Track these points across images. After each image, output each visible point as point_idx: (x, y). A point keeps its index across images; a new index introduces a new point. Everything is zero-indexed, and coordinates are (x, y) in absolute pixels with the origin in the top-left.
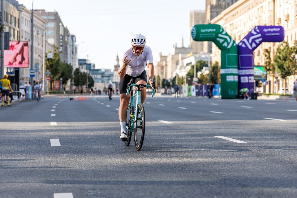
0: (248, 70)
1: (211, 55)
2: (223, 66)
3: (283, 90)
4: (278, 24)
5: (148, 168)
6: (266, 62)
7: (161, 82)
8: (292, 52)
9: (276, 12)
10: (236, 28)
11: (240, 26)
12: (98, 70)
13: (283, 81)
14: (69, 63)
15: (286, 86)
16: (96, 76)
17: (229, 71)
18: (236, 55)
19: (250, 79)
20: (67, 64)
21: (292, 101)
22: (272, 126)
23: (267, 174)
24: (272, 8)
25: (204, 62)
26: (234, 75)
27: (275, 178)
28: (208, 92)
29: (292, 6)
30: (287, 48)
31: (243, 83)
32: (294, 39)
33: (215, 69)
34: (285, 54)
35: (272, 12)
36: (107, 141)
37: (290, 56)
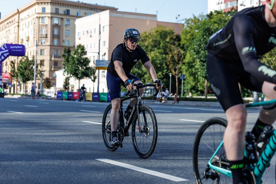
3: (24, 91)
4: (21, 43)
6: (12, 71)
8: (31, 64)
9: (20, 34)
13: (24, 84)
15: (26, 89)
21: (29, 99)
22: (13, 117)
23: (5, 152)
24: (17, 32)
27: (11, 155)
29: (32, 31)
30: (27, 61)
32: (32, 54)
34: (26, 65)
35: (17, 34)
37: (30, 67)
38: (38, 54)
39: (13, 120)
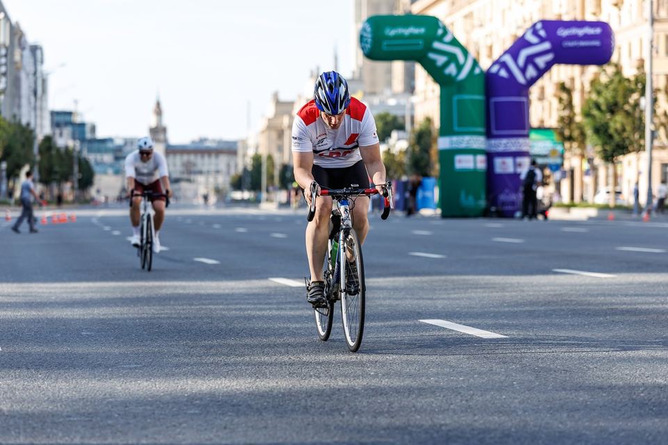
0: (513, 140)
1: (414, 99)
2: (446, 130)
3: (608, 192)
4: (594, 14)
5: (240, 408)
6: (562, 119)
7: (277, 173)
8: (632, 91)
10: (481, 26)
11: (491, 20)
12: (103, 141)
13: (607, 168)
14: (24, 122)
15: (616, 183)
16: (99, 157)
17: (461, 143)
18: (480, 100)
19: (520, 165)
20: (19, 124)
23: (561, 423)
25: (395, 118)
26: (474, 152)
27: (584, 434)
28: (406, 201)
30: (617, 79)
31: (501, 176)
32: (636, 55)
33: (423, 138)
34: (614, 97)
36: (128, 335)
37: (627, 102)
38: (657, 52)
39: (578, 304)
